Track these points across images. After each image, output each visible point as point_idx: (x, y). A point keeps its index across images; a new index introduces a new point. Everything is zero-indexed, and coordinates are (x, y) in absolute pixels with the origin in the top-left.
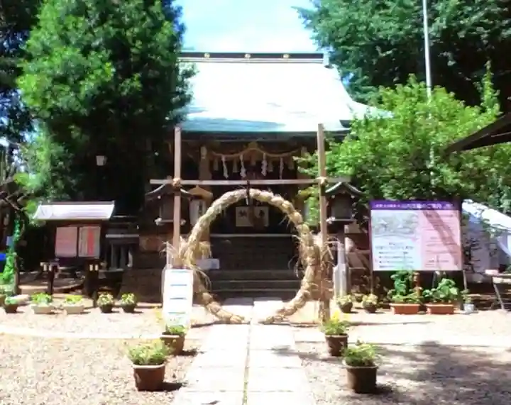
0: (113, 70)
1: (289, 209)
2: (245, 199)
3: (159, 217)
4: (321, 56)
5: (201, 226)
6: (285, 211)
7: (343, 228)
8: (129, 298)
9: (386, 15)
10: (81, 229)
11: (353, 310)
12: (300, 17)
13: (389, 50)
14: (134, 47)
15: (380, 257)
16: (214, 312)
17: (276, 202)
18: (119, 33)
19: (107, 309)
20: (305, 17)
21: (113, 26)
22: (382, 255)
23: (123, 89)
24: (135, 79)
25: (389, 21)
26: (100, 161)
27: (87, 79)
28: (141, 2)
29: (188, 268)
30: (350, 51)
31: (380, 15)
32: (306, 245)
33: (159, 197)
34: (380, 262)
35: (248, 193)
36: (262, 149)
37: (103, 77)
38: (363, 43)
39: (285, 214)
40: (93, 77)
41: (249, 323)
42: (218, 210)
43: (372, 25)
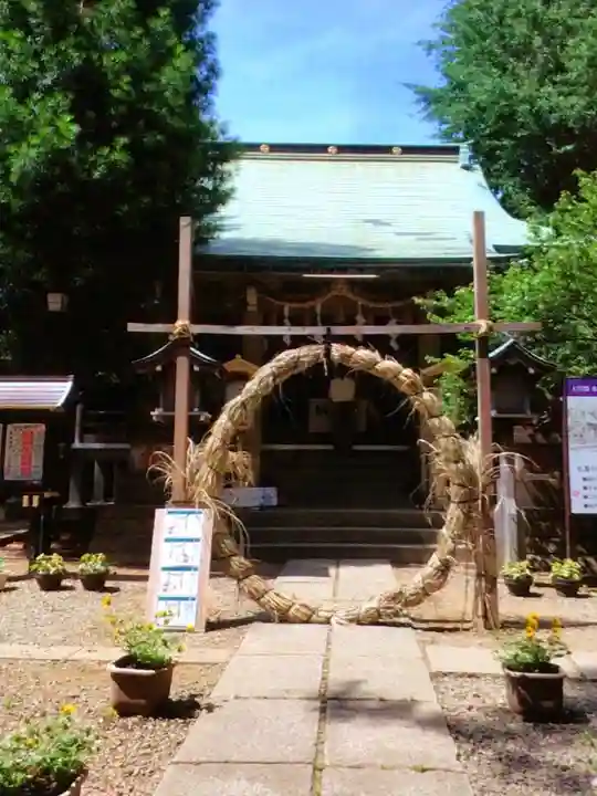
0: (75, 129)
1: (413, 385)
2: (322, 364)
3: (158, 407)
4: (455, 150)
5: (231, 418)
6: (403, 388)
7: (511, 431)
8: (94, 563)
9: (565, 83)
10: (9, 427)
11: (533, 589)
12: (418, 101)
13: (569, 144)
14: (118, 87)
15: (585, 488)
16: (256, 597)
17: (384, 372)
18: (88, 61)
19: (52, 583)
20: (425, 100)
21: (77, 47)
22: (586, 484)
23: (94, 165)
24: (118, 147)
25: (570, 94)
26: (55, 302)
27: (24, 145)
28: (132, 4)
29: (203, 505)
30: (502, 148)
31: (555, 83)
32: (447, 460)
33: (159, 368)
34: (586, 497)
35: (328, 353)
36: (355, 295)
37: (55, 140)
38: (525, 133)
39: (404, 395)
40: (35, 141)
41: (328, 621)
42: (267, 385)
43: (540, 103)
